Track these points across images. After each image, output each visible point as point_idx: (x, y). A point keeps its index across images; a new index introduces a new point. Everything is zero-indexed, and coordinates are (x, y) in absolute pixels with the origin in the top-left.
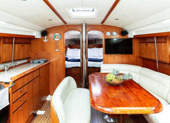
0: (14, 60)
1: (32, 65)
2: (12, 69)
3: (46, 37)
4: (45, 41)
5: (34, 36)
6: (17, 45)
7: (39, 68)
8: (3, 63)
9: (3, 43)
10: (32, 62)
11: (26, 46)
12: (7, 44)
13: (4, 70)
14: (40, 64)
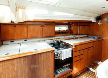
0: (79, 34)
1: (89, 38)
2: (77, 39)
3: (100, 21)
4: (100, 24)
5: (91, 21)
6: (81, 26)
7: (93, 42)
8: (74, 35)
9: (74, 25)
10: (89, 37)
11: (86, 27)
12: (76, 26)
13: (73, 39)
14: (94, 39)
